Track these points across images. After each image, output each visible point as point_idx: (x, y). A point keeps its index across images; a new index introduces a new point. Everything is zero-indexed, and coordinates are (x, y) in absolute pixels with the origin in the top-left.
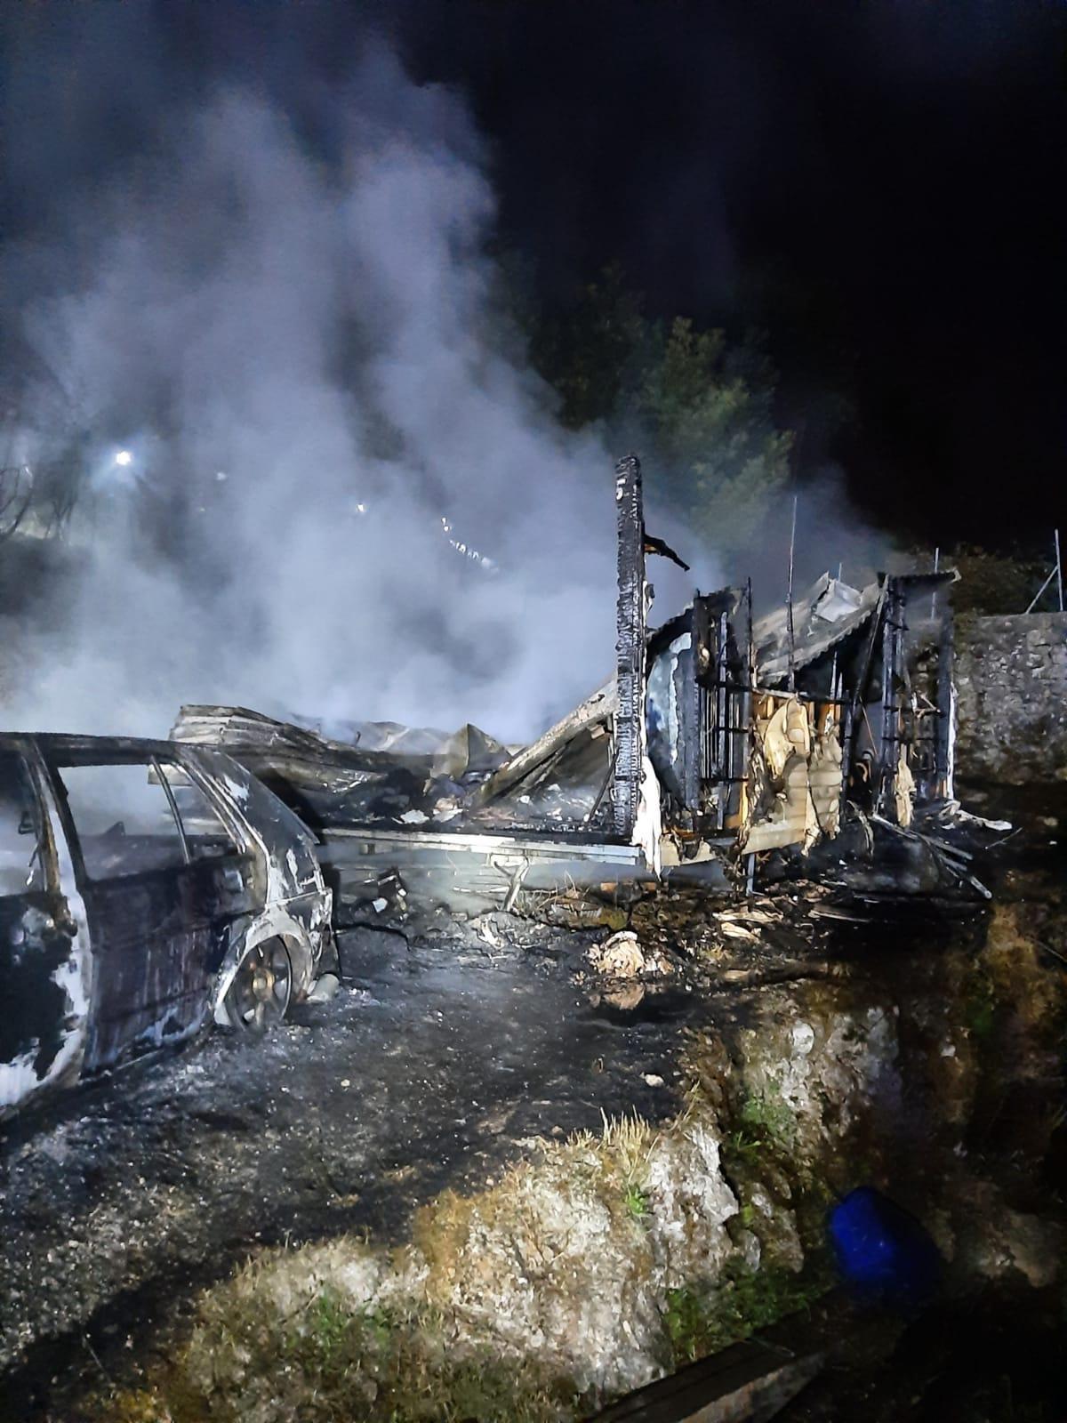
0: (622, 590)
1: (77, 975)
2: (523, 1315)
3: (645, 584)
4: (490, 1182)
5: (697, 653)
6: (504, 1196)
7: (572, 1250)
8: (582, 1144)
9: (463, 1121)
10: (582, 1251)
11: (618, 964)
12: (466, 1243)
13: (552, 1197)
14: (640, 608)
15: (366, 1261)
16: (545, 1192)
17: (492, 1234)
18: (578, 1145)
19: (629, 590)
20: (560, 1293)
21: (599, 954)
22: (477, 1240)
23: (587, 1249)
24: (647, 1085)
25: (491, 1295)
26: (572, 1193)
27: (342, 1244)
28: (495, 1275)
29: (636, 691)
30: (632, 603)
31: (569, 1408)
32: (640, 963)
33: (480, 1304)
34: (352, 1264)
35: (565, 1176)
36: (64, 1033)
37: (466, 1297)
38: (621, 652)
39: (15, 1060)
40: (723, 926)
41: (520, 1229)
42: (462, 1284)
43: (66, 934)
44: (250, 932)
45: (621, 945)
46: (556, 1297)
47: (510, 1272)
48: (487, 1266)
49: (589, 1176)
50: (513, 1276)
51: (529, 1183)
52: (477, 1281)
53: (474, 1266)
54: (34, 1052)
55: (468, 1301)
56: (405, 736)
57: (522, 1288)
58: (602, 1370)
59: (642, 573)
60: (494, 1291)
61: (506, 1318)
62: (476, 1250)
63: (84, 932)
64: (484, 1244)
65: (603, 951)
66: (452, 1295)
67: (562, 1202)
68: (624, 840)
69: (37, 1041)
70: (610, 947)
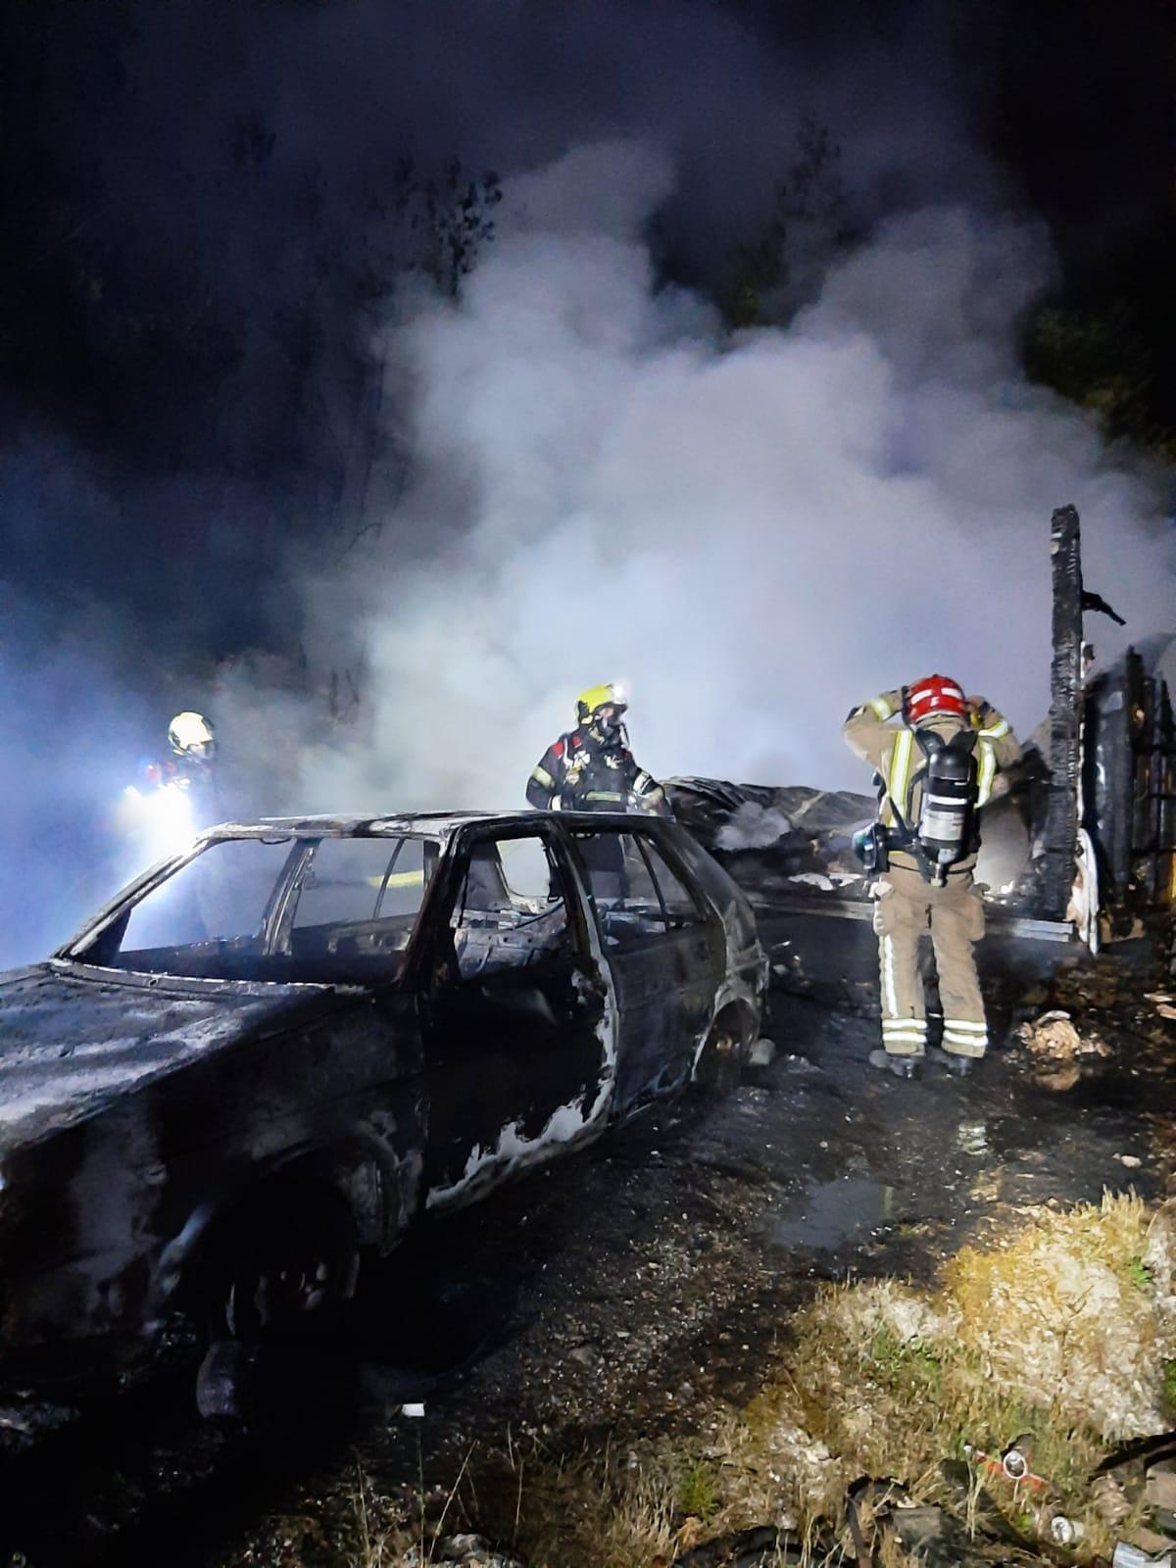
0: (1057, 650)
1: (610, 1029)
2: (1048, 1365)
3: (1083, 645)
4: (1004, 1243)
5: (1132, 715)
6: (1019, 1257)
7: (1088, 1311)
8: (1086, 1215)
9: (952, 1187)
10: (1096, 1313)
11: (1052, 1044)
12: (990, 1296)
13: (1068, 1261)
14: (1078, 671)
15: (911, 1302)
16: (1060, 1256)
17: (1015, 1290)
18: (1083, 1217)
19: (1066, 651)
20: (1081, 1349)
21: (1030, 1032)
22: (1000, 1294)
23: (1101, 1312)
24: (1125, 1167)
25: (1020, 1344)
26: (1086, 1259)
27: (888, 1285)
28: (1021, 1327)
29: (1071, 758)
30: (1069, 665)
31: (1101, 1448)
32: (1075, 1045)
33: (1009, 1350)
34: (899, 1303)
35: (1077, 1244)
36: (600, 1082)
37: (995, 1343)
38: (1055, 717)
39: (571, 1104)
40: (1158, 1007)
41: (1037, 1288)
42: (990, 1332)
43: (600, 993)
44: (718, 995)
45: (1055, 1025)
46: (1076, 1350)
47: (1036, 1324)
48: (1013, 1318)
49: (1097, 1245)
50: (1038, 1329)
51: (1043, 1247)
52: (1004, 1330)
53: (1000, 1317)
54: (582, 1097)
55: (998, 1347)
56: (819, 800)
57: (1049, 1340)
58: (1118, 1422)
59: (1080, 632)
60: (1022, 1341)
61: (1034, 1366)
62: (1001, 1303)
63: (611, 991)
64: (1008, 1298)
65: (1035, 1030)
66: (980, 1341)
67: (1078, 1267)
68: (1058, 916)
69: (584, 1087)
70: (1042, 1026)
